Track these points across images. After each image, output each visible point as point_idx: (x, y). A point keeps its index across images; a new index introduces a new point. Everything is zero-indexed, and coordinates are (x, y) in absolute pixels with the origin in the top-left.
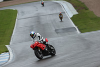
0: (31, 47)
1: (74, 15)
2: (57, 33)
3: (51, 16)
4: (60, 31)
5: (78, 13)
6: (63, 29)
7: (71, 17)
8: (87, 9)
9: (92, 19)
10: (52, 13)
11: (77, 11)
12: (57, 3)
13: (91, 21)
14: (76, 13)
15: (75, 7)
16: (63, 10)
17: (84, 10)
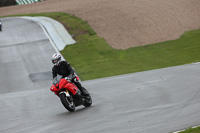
1: (67, 46)
2: (33, 81)
3: (20, 46)
4: (39, 77)
5: (74, 42)
7: (62, 48)
8: (92, 34)
9: (102, 53)
11: (74, 38)
12: (33, 22)
13: (101, 57)
15: (69, 29)
16: (44, 35)
17: (87, 35)
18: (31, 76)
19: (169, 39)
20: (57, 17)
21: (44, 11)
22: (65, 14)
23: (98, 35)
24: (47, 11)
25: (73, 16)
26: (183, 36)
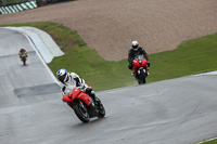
0: (64, 100)
1: (55, 58)
2: (19, 96)
4: (25, 92)
5: (63, 54)
6: (32, 88)
7: (49, 61)
8: (82, 45)
9: (93, 66)
10: (7, 54)
11: (62, 49)
12: (17, 32)
13: (92, 70)
14: (59, 52)
15: (57, 40)
16: (30, 47)
17: (77, 46)
18: (16, 91)
19: (165, 50)
20: (44, 27)
21: (29, 21)
22: (52, 24)
23: (89, 46)
24: (33, 20)
25: (61, 26)
26: (180, 47)
